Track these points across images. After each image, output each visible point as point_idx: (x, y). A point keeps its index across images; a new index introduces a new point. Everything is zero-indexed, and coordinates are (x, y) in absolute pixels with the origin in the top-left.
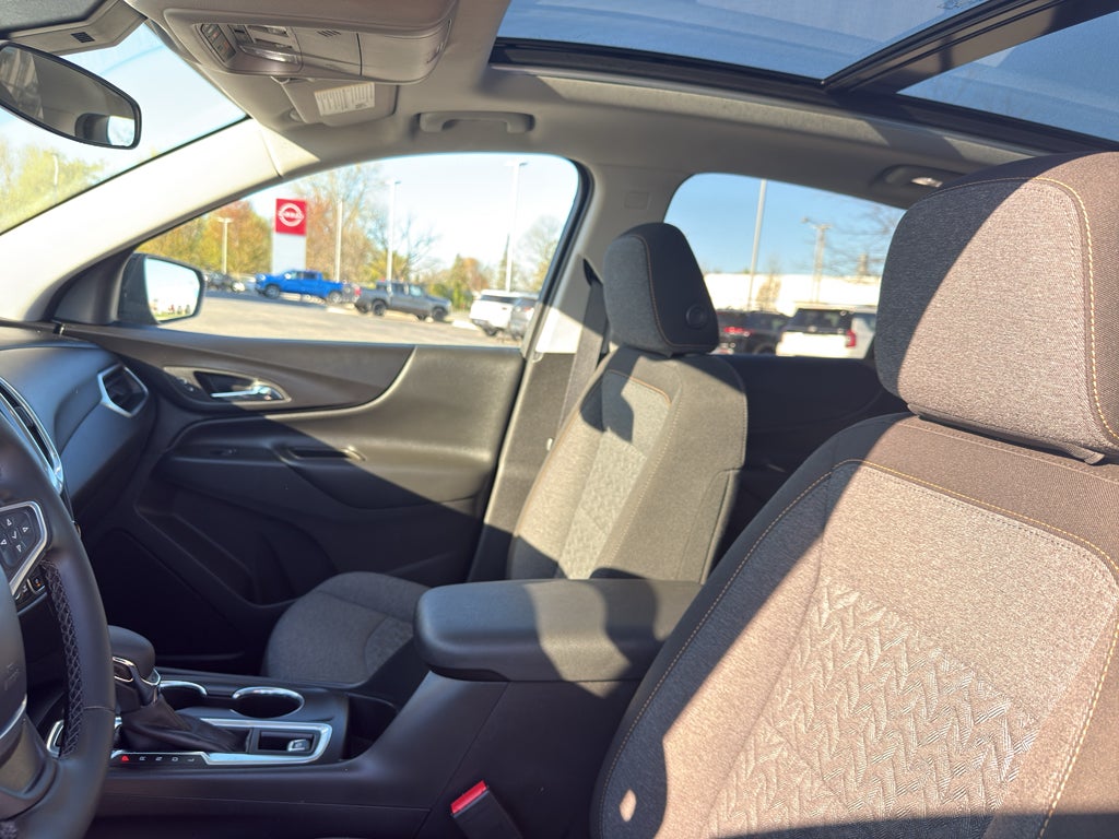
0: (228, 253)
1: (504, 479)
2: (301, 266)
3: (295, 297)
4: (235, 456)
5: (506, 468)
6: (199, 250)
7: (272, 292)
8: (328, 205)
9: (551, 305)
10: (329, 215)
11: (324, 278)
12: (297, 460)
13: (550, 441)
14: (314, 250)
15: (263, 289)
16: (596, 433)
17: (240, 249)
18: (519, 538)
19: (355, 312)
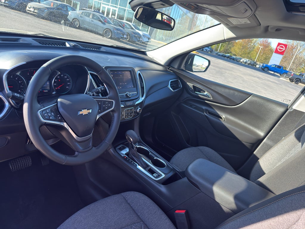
0: (258, 56)
1: (264, 143)
2: (278, 64)
3: (273, 73)
4: (195, 108)
5: (267, 140)
6: (251, 54)
7: (266, 69)
8: (296, 46)
9: (303, 94)
10: (294, 50)
11: (284, 69)
12: (208, 114)
13: (284, 138)
14: (285, 59)
15: (263, 68)
16: (297, 141)
17: (262, 56)
18: (259, 162)
19: (289, 81)
